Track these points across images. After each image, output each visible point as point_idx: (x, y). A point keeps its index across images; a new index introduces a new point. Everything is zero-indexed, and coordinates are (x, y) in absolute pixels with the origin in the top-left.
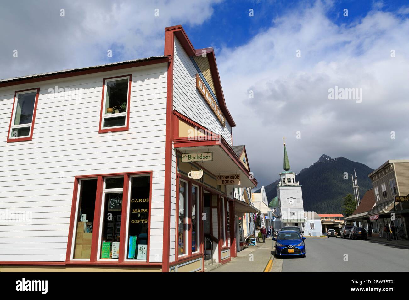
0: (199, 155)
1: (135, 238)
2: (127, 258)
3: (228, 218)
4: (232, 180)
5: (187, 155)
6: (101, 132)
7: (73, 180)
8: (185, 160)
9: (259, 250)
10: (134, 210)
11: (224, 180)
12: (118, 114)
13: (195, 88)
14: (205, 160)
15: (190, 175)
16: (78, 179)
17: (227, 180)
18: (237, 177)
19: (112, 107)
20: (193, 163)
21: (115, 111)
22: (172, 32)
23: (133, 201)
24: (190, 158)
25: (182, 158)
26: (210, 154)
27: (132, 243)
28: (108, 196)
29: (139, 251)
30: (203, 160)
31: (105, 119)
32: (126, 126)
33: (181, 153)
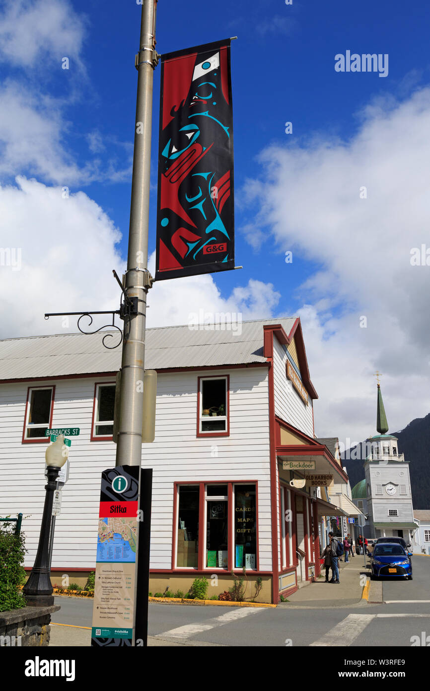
0: (301, 463)
1: (242, 547)
2: (235, 567)
3: (312, 525)
4: (324, 480)
5: (289, 462)
6: (199, 436)
7: (172, 486)
8: (286, 467)
9: (346, 570)
10: (239, 519)
11: (314, 480)
12: (215, 418)
13: (285, 377)
14: (308, 468)
15: (292, 483)
16: (176, 484)
17: (318, 481)
18: (330, 477)
19: (207, 409)
20: (295, 472)
21: (213, 414)
22: (272, 330)
23: (237, 510)
24: (291, 466)
25: (284, 466)
26: (313, 463)
27: (239, 552)
28: (210, 503)
29: (246, 560)
30: (306, 468)
31: (204, 423)
32: (226, 431)
33: (282, 461)
